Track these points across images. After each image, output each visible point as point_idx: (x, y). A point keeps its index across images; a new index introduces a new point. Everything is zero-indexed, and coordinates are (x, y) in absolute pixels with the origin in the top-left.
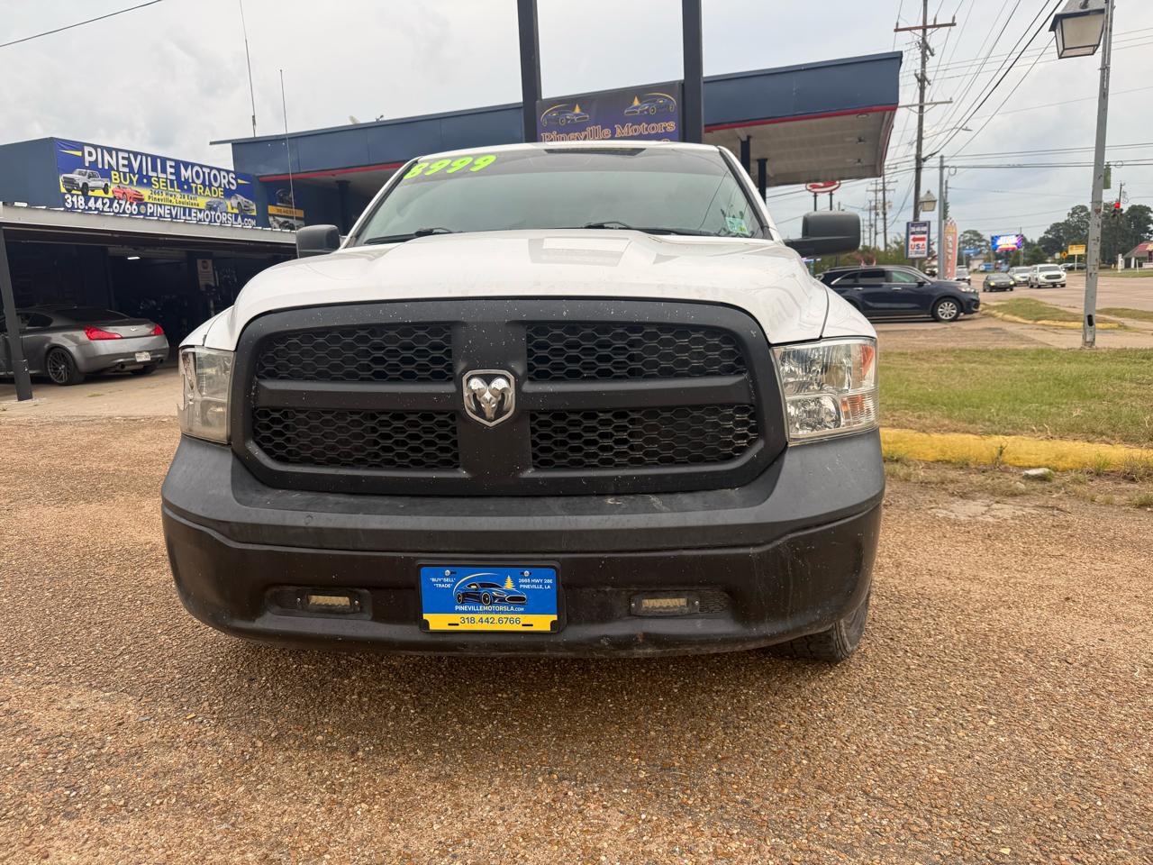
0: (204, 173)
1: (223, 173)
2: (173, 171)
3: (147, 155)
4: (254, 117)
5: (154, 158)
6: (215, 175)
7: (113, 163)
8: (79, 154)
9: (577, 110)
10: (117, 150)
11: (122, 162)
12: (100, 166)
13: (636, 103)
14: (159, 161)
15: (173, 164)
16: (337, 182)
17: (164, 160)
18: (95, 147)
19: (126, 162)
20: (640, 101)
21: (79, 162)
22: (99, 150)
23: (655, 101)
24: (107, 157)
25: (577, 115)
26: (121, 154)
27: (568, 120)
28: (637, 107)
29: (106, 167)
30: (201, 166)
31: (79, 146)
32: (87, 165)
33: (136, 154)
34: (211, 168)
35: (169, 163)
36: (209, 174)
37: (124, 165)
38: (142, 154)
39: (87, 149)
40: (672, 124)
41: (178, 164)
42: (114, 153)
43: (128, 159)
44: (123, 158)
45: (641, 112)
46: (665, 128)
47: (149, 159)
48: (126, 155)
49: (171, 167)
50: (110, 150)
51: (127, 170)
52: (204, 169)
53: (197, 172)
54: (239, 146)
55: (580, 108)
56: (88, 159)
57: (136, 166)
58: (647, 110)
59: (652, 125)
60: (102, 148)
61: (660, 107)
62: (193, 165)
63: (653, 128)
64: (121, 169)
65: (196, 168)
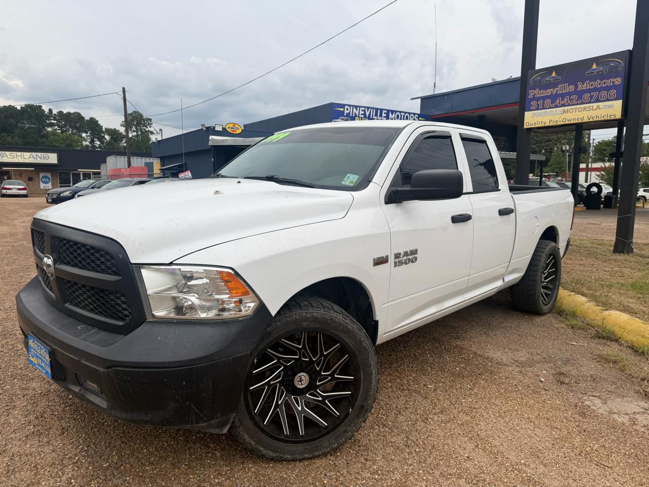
0: (401, 115)
1: (411, 115)
2: (385, 115)
3: (373, 108)
4: (435, 83)
5: (377, 109)
6: (407, 116)
7: (357, 113)
8: (342, 109)
9: (554, 74)
10: (360, 107)
11: (361, 112)
12: (351, 115)
13: (594, 66)
14: (379, 111)
15: (386, 112)
16: (478, 116)
17: (382, 110)
18: (350, 106)
19: (363, 112)
20: (597, 65)
21: (342, 113)
22: (352, 107)
23: (608, 65)
24: (355, 110)
25: (553, 77)
26: (361, 109)
27: (547, 81)
28: (595, 70)
29: (354, 115)
30: (400, 112)
31: (343, 106)
32: (345, 115)
33: (368, 108)
34: (405, 113)
35: (384, 112)
36: (404, 116)
37: (362, 114)
38: (371, 108)
39: (346, 107)
40: (619, 79)
41: (388, 111)
42: (358, 108)
43: (364, 111)
44: (362, 110)
45: (597, 72)
46: (613, 82)
47: (374, 110)
48: (364, 109)
49: (385, 113)
50: (356, 107)
51: (363, 116)
52: (402, 114)
53: (398, 115)
54: (425, 100)
55: (556, 73)
56: (346, 112)
57: (367, 114)
58: (601, 71)
59: (604, 81)
60: (353, 106)
61: (612, 68)
62: (396, 112)
63: (605, 82)
64: (361, 116)
65: (398, 113)
